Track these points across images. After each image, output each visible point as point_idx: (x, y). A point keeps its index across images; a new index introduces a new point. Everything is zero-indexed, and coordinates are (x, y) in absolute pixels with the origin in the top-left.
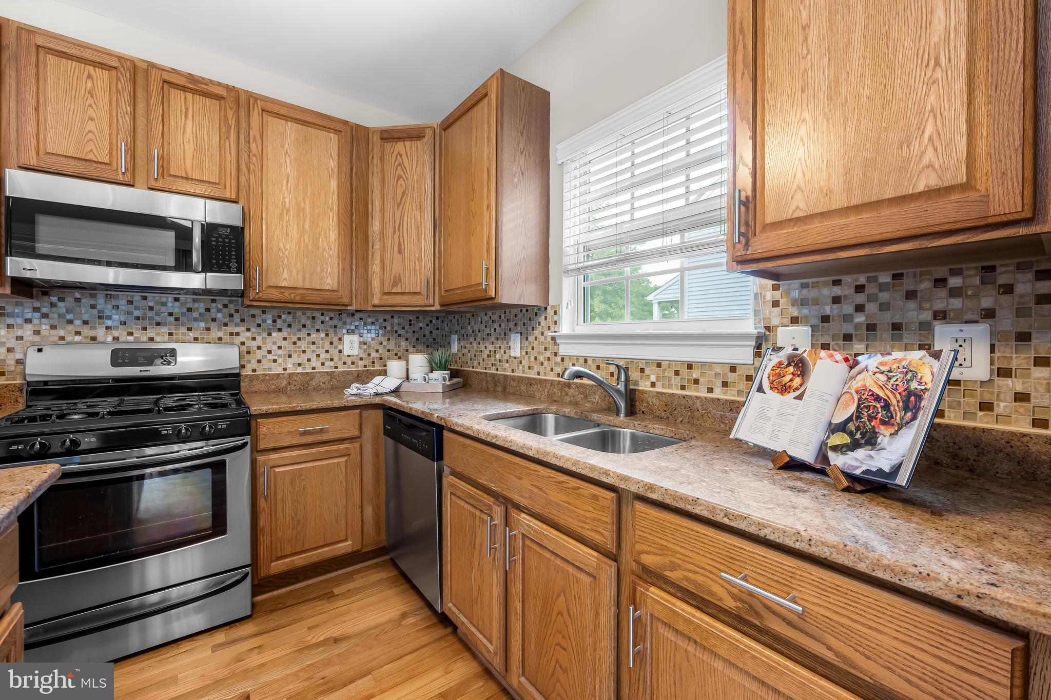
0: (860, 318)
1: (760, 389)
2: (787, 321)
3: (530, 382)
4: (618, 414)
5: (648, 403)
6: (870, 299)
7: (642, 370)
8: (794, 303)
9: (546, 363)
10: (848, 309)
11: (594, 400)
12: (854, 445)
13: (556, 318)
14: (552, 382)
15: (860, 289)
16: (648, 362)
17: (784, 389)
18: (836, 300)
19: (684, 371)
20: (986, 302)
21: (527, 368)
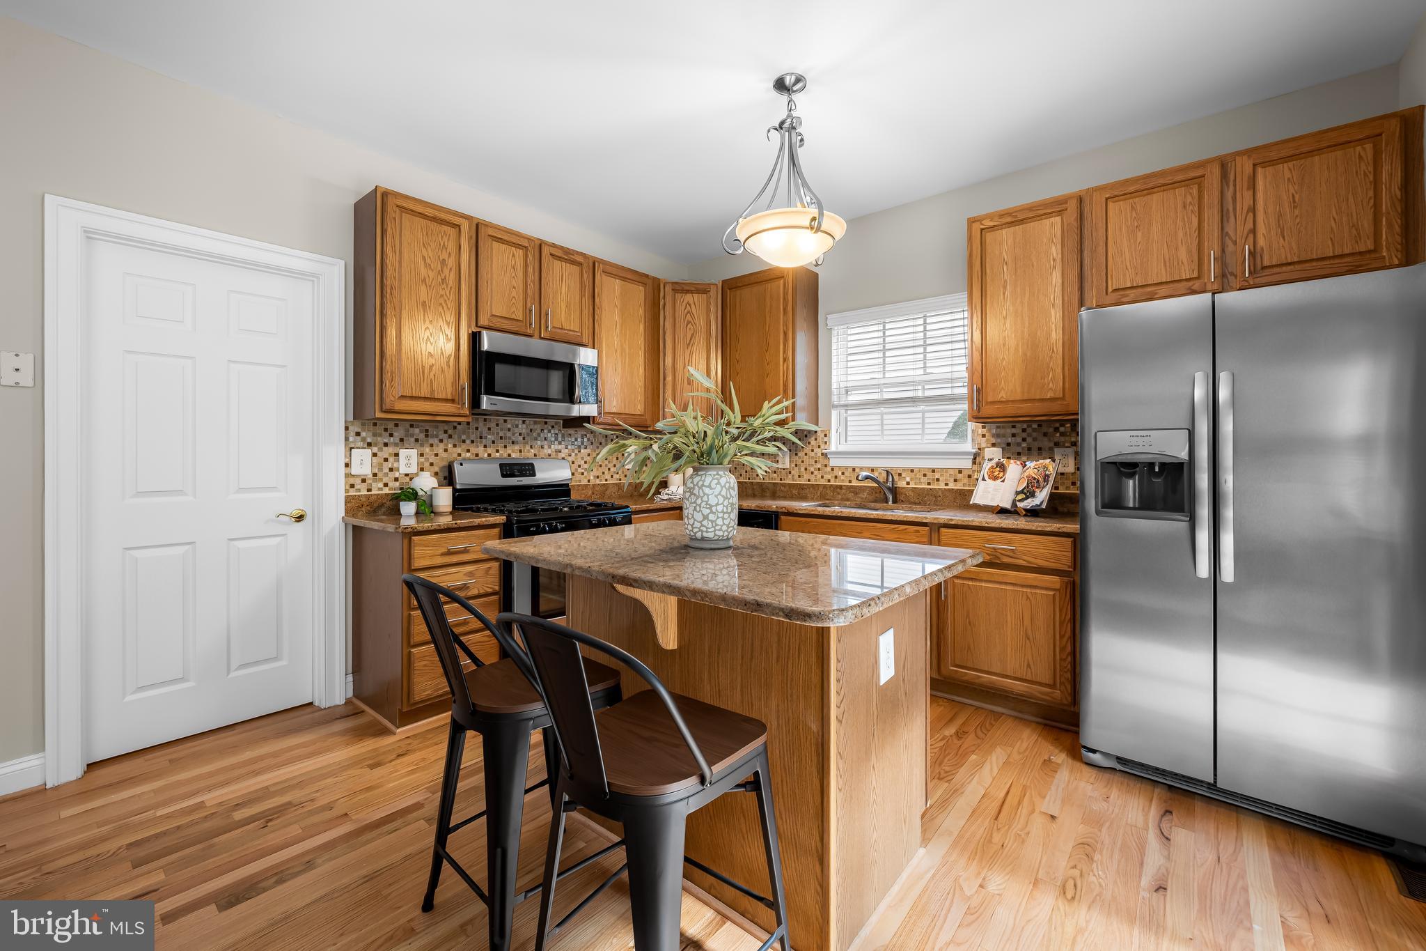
1: (984, 479)
2: (989, 445)
3: (801, 487)
4: (887, 502)
5: (906, 495)
6: (1029, 435)
7: (900, 475)
8: (993, 436)
9: (816, 473)
10: (1019, 440)
11: (863, 496)
12: (1027, 498)
13: (826, 439)
14: (825, 486)
15: (1024, 430)
16: (904, 469)
17: (995, 478)
18: (1014, 435)
19: (930, 474)
20: (1067, 440)
21: (796, 477)
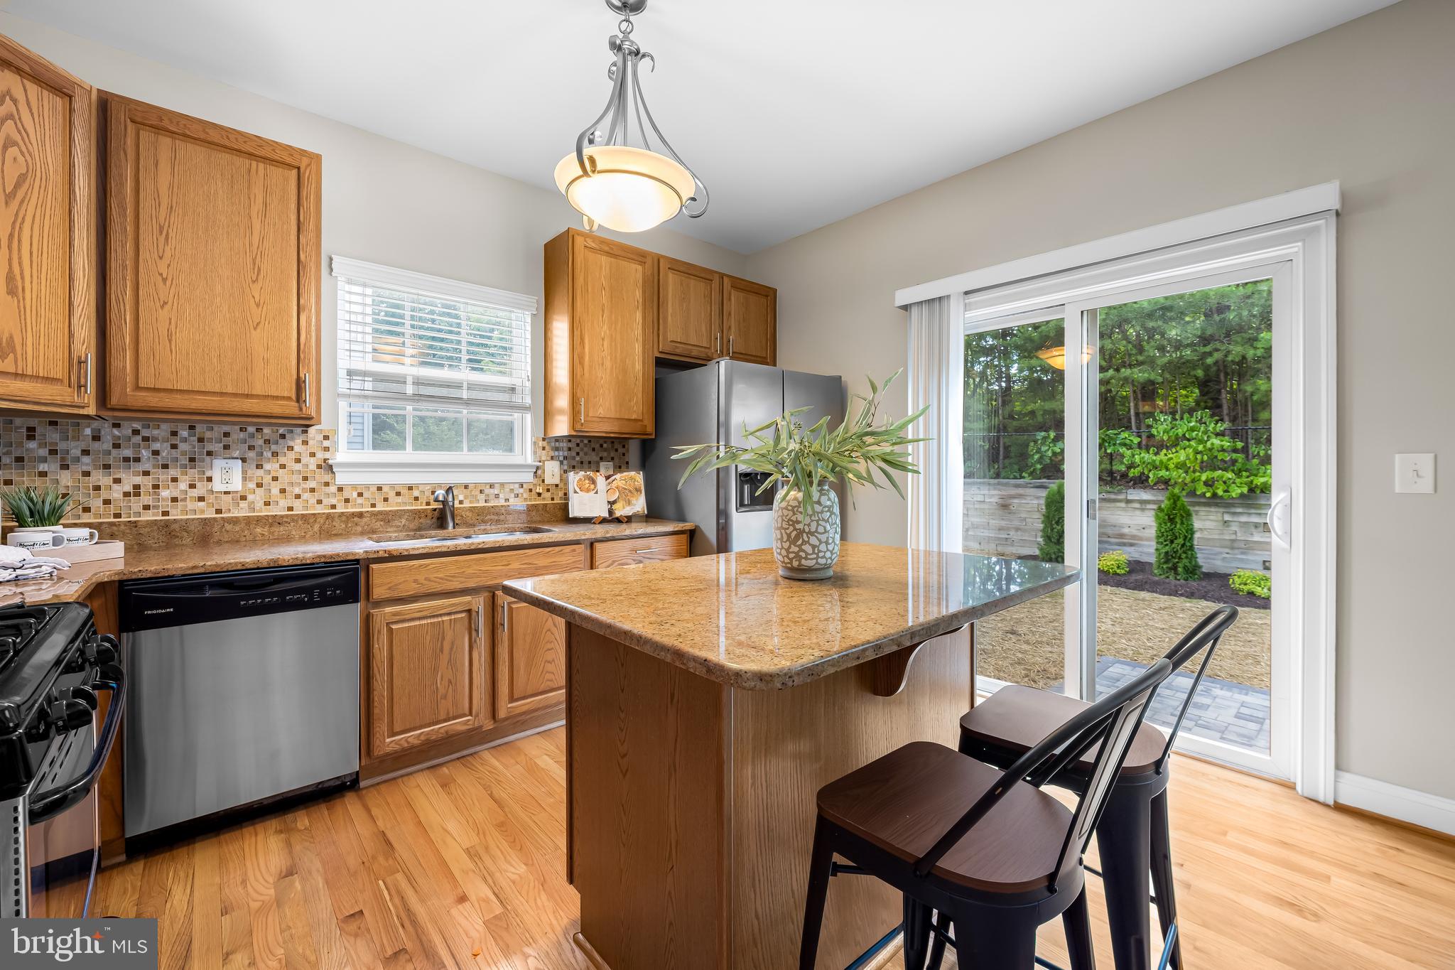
0: (578, 459)
2: (549, 458)
8: (551, 450)
15: (578, 445)
16: (460, 485)
17: (588, 490)
18: (568, 451)
19: (487, 490)
20: (612, 455)
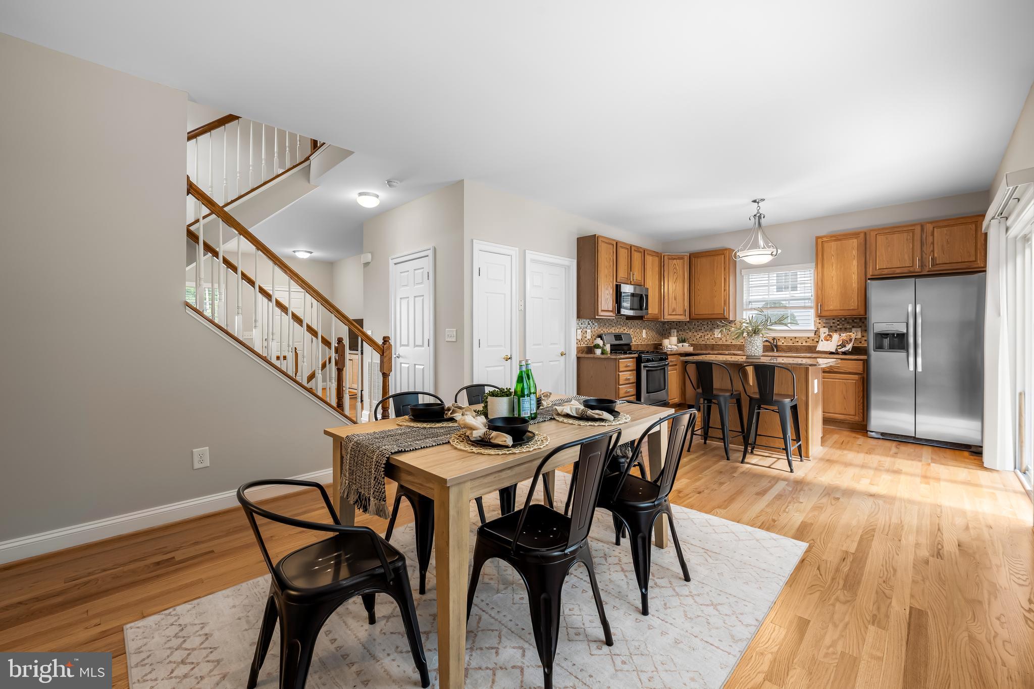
0: (838, 327)
1: (822, 341)
2: (823, 327)
3: (728, 345)
4: (773, 351)
5: (782, 348)
6: (841, 323)
7: (779, 340)
8: (824, 323)
9: (735, 339)
12: (842, 347)
15: (838, 321)
16: (781, 337)
17: (828, 340)
18: (833, 323)
19: (794, 339)
20: (860, 325)
21: (724, 341)
